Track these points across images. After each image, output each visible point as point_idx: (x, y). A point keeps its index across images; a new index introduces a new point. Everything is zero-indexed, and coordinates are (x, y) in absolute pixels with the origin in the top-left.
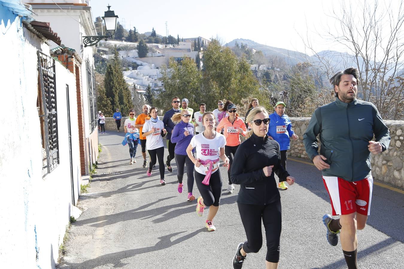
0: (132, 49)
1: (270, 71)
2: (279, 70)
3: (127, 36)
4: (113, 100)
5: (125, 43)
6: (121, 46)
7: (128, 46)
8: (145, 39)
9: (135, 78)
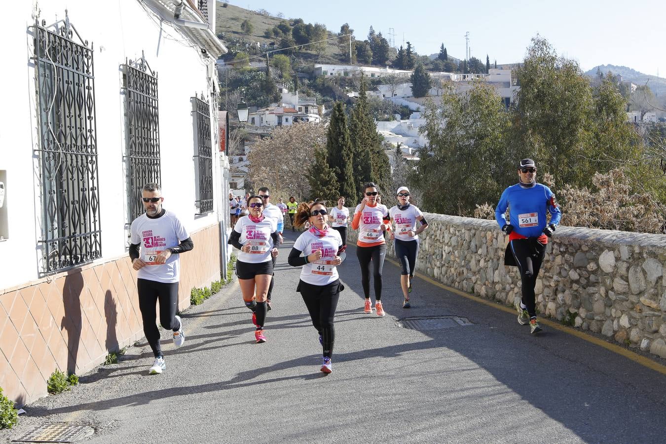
0: (402, 83)
1: (664, 125)
4: (343, 172)
6: (382, 76)
7: (396, 76)
8: (426, 65)
9: (404, 135)
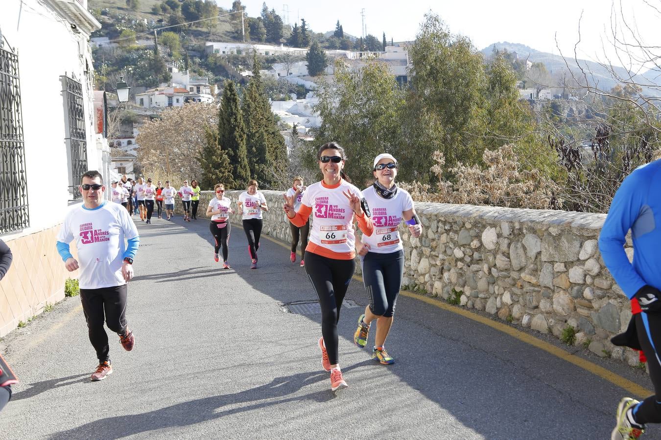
0: (297, 61)
1: (559, 102)
2: (577, 100)
3: (289, 36)
4: (236, 154)
5: (284, 49)
6: (276, 55)
7: (291, 54)
8: (322, 42)
9: (301, 115)
